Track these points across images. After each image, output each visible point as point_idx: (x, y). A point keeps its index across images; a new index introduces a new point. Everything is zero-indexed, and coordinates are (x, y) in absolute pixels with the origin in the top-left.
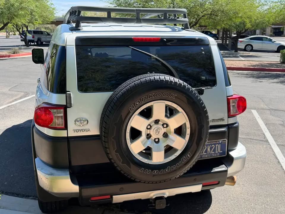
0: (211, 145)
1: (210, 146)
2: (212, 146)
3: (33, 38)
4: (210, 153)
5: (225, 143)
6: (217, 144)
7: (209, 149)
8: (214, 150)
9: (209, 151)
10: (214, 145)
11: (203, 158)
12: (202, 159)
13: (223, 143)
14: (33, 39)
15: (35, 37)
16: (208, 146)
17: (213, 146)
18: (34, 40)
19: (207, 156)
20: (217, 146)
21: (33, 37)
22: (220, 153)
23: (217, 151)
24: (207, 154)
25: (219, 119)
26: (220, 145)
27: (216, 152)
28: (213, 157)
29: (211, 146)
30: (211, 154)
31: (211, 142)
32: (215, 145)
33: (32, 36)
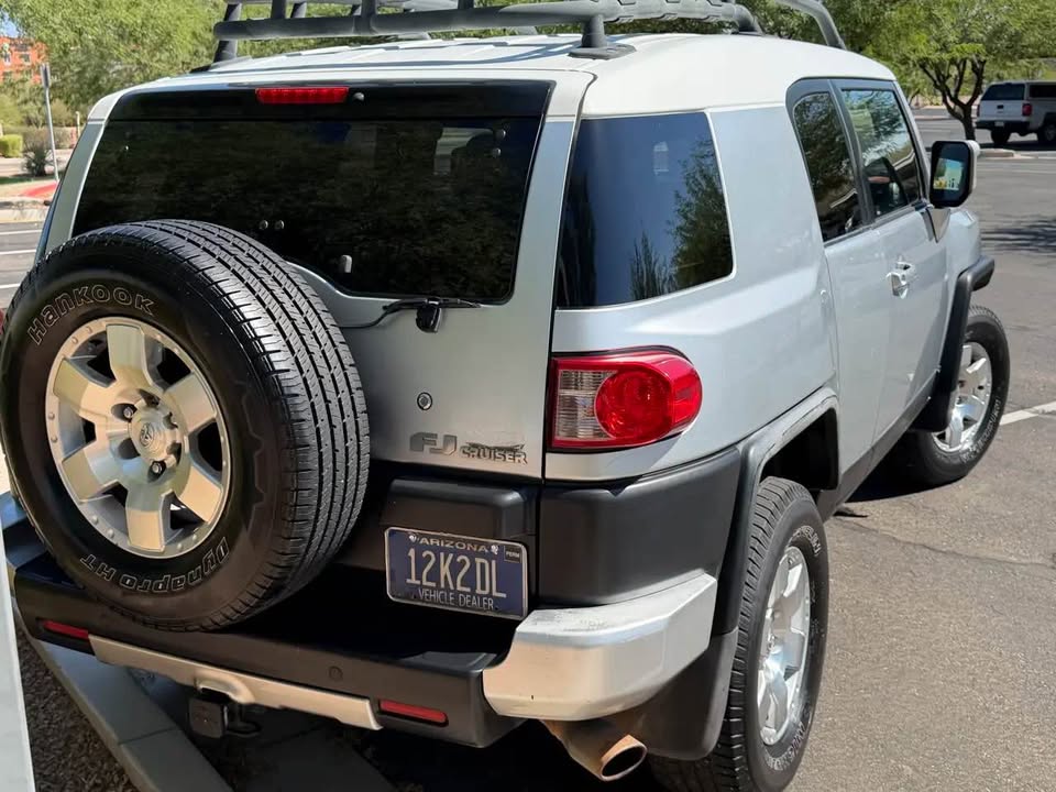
0: (457, 553)
1: (451, 556)
2: (458, 560)
3: (1024, 114)
4: (452, 587)
5: (519, 559)
6: (482, 555)
7: (445, 570)
8: (469, 580)
9: (446, 577)
10: (465, 558)
11: (423, 601)
12: (419, 604)
13: (508, 557)
14: (1024, 119)
15: (1033, 112)
16: (442, 555)
17: (463, 562)
18: (1027, 123)
19: (437, 595)
20: (482, 565)
21: (1027, 111)
22: (497, 599)
23: (483, 588)
24: (438, 588)
25: (500, 449)
26: (494, 563)
27: (479, 591)
28: (465, 607)
29: (455, 558)
30: (455, 591)
31: (456, 540)
32: (472, 556)
33: (1024, 106)
